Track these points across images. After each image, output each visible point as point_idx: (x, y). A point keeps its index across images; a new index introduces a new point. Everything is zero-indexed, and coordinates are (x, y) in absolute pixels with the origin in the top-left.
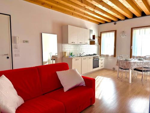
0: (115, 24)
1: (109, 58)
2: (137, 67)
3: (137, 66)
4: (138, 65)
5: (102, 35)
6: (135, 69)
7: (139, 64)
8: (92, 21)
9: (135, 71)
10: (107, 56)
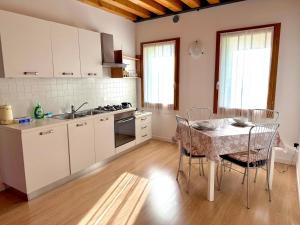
0: (176, 20)
1: (163, 111)
2: (231, 152)
3: (232, 148)
4: (233, 146)
5: (145, 50)
6: (225, 157)
7: (236, 142)
8: (110, 8)
9: (225, 161)
10: (159, 106)
